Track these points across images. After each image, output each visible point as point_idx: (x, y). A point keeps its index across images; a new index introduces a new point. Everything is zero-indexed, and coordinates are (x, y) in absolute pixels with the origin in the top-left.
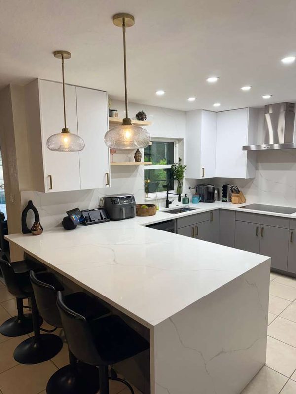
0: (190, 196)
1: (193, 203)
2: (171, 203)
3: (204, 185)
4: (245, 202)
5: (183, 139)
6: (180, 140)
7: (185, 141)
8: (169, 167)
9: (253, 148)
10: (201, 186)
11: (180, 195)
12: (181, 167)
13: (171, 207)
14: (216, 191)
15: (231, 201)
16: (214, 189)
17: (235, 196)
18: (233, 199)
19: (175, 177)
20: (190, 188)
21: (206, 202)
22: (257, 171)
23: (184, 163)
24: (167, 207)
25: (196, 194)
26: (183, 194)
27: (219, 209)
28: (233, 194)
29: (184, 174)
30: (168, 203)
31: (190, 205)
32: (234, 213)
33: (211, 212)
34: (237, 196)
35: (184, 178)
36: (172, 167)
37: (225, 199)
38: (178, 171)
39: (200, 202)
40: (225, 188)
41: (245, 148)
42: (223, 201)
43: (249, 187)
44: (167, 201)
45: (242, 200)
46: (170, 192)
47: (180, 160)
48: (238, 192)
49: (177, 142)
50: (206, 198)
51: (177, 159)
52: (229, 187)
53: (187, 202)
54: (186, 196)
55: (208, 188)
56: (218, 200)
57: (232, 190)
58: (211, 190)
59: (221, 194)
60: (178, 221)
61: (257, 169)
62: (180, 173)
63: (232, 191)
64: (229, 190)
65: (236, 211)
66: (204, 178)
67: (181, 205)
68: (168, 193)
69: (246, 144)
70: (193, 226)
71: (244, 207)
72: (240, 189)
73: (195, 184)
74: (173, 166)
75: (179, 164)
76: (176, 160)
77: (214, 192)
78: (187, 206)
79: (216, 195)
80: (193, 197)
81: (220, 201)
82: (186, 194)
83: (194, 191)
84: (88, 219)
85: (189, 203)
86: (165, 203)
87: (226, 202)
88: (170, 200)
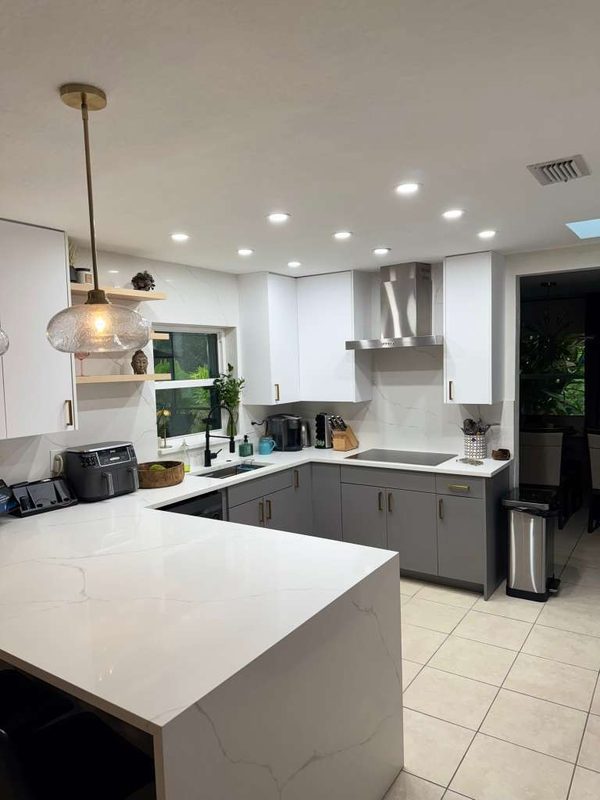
0: (253, 440)
1: (260, 453)
2: (215, 456)
3: (280, 416)
4: (357, 447)
5: (234, 328)
6: (228, 330)
7: (238, 332)
8: (210, 382)
9: (365, 345)
10: (274, 420)
11: (232, 438)
12: (233, 383)
13: (217, 464)
14: (303, 428)
15: (332, 447)
16: (300, 423)
17: (338, 436)
18: (335, 441)
19: (223, 401)
20: (253, 424)
21: (286, 450)
22: (375, 387)
23: (239, 375)
24: (208, 464)
25: (266, 436)
26: (239, 437)
27: (311, 463)
28: (335, 432)
29: (240, 396)
30: (209, 457)
31: (256, 458)
32: (338, 469)
33: (295, 470)
34: (342, 436)
35: (241, 404)
36: (215, 383)
37: (321, 443)
38: (228, 391)
39: (275, 449)
40: (320, 419)
41: (350, 345)
42: (318, 447)
43: (363, 420)
44: (207, 453)
45: (351, 444)
46: (211, 433)
47: (230, 368)
48: (344, 427)
49: (223, 334)
50: (285, 442)
51: (226, 367)
52: (327, 418)
53: (249, 451)
54: (246, 441)
55: (288, 422)
56: (310, 445)
57: (332, 424)
58: (294, 426)
59: (314, 434)
60: (230, 491)
61: (373, 383)
62: (232, 394)
63: (333, 427)
64: (328, 426)
65: (340, 465)
66: (279, 403)
67: (236, 459)
68: (208, 436)
69: (352, 338)
70: (260, 500)
71: (355, 457)
72: (345, 422)
73: (263, 415)
74: (218, 381)
75: (229, 377)
76: (223, 369)
77: (300, 429)
78: (248, 460)
79: (304, 436)
80: (261, 441)
81: (313, 448)
82: (246, 437)
83: (262, 429)
84: (27, 502)
85: (252, 454)
86: (203, 456)
87: (324, 447)
88: (213, 450)
